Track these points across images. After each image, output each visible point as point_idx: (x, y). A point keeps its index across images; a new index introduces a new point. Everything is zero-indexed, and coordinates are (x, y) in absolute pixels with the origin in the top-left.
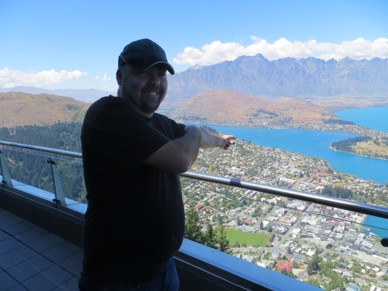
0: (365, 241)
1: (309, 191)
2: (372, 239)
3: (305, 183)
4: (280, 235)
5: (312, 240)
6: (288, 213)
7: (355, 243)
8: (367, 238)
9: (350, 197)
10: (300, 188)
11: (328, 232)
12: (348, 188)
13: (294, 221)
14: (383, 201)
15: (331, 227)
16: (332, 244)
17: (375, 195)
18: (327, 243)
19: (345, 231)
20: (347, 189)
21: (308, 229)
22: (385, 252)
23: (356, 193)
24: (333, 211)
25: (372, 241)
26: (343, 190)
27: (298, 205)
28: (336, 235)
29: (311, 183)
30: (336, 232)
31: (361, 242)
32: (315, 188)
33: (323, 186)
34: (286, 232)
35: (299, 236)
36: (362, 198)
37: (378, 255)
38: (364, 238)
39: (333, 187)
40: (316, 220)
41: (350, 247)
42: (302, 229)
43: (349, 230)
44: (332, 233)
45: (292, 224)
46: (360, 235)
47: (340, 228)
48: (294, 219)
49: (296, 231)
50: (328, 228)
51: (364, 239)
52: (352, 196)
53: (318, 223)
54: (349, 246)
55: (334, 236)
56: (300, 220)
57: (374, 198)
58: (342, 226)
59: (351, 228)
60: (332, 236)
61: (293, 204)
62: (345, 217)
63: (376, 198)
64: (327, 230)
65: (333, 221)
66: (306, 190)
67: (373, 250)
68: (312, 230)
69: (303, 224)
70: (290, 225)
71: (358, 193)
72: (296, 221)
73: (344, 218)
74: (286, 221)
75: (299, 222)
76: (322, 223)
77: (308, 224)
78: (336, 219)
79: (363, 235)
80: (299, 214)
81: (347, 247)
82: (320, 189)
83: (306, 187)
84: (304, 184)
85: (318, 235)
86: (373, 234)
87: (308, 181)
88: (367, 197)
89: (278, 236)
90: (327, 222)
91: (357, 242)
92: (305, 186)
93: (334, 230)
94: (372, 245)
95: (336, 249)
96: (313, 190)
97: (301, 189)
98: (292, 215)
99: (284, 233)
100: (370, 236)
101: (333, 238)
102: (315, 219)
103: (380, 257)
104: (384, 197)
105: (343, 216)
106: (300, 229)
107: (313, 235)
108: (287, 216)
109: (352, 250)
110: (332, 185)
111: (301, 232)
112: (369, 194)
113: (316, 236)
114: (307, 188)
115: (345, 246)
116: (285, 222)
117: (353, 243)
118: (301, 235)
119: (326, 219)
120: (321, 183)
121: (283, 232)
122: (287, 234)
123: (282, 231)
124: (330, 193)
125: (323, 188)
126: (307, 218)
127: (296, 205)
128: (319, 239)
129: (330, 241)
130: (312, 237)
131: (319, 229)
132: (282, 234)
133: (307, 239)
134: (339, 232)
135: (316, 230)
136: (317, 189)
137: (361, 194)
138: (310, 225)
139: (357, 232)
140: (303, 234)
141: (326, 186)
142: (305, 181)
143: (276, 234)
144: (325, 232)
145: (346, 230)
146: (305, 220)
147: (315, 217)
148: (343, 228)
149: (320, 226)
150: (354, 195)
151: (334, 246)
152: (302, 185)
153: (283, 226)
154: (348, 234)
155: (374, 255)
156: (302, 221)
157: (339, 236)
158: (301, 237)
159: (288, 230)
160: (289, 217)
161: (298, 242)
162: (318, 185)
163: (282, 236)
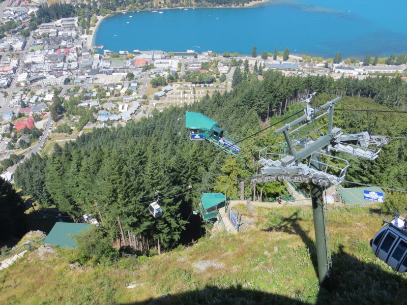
0: (102, 62)
1: (21, 18)
2: (108, 57)
3: (12, 9)
4: (4, 90)
5: (45, 82)
6: (3, 57)
7: (93, 68)
8: (103, 57)
9: (72, 13)
10: (6, 18)
11: (60, 65)
12: (67, 3)
13: (15, 65)
14: (108, 9)
15: (62, 58)
16: (70, 78)
17: (98, 4)
18: (64, 78)
19: (79, 58)
20: (66, 4)
21: (37, 69)
22: (122, 67)
23: (77, 6)
24: (58, 37)
25: (109, 59)
26: (62, 7)
27: (12, 42)
28: (71, 65)
29: (20, 7)
30: (69, 62)
31: (98, 64)
32: (26, 13)
33: (36, 6)
34: (10, 83)
35: (28, 83)
36: (86, 11)
37: (118, 72)
38: (100, 58)
39: (49, 6)
40: (42, 55)
41: (89, 73)
42: (29, 73)
43: (83, 54)
44: (66, 65)
45: (15, 70)
46: (95, 57)
47: (72, 56)
48: (14, 63)
49: (23, 77)
50: (59, 60)
51: (100, 59)
52: (74, 12)
53: (46, 58)
54: (87, 73)
55: (69, 67)
56: (23, 62)
57: (98, 8)
58: (74, 53)
59: (84, 52)
60: (67, 69)
61: (5, 43)
62: (73, 40)
63: (100, 7)
64: (59, 62)
65: (62, 50)
66: (16, 18)
67: (111, 69)
68: (41, 69)
69: (28, 65)
70: (12, 72)
71: (79, 6)
72: (18, 64)
73: (73, 42)
74: (5, 69)
75: (21, 64)
76: (50, 57)
77: (34, 63)
78: (65, 47)
79: (98, 55)
80: (18, 55)
81: (86, 75)
82: (33, 12)
83: (15, 14)
84: (10, 10)
85: (50, 73)
86: (108, 51)
87: (13, 4)
88: (91, 9)
90: (55, 53)
91: (94, 66)
92: (12, 13)
93: (67, 60)
94: (109, 64)
95: (75, 81)
96: (25, 16)
97: (8, 18)
98: (9, 59)
99: (8, 86)
100: (105, 54)
101: (69, 70)
102: (40, 54)
103: (119, 74)
104: (108, 4)
105: (72, 40)
106: (27, 74)
107: (45, 75)
108: (3, 62)
109: (92, 77)
110: (46, 4)
111: (30, 76)
112: (92, 4)
113: (48, 75)
114: (17, 15)
115: (83, 74)
116: (4, 71)
117: (91, 68)
118: (31, 79)
119: (53, 50)
120: (32, 4)
121: (6, 84)
122: (13, 85)
123: (4, 83)
124: (48, 14)
125: (37, 9)
126: (30, 56)
127: (9, 43)
128: (54, 76)
129: (66, 75)
130: (45, 78)
131: (50, 65)
132: (5, 87)
133: (39, 82)
134: (73, 61)
135: (47, 68)
136: (29, 12)
137: (83, 6)
138: (37, 64)
139: (92, 54)
140: (32, 78)
141: (40, 7)
142: (10, 5)
144: (57, 66)
145: (79, 55)
146: (28, 60)
147: (39, 52)
148: (75, 54)
149: (49, 61)
150: (76, 10)
151: (72, 79)
152: (8, 12)
153: (3, 77)
154: (83, 60)
155: (113, 74)
156: (26, 62)
157: (74, 65)
158: (31, 82)
159: (12, 79)
160: (7, 62)
161: (30, 90)
162: (29, 7)
163: (7, 90)
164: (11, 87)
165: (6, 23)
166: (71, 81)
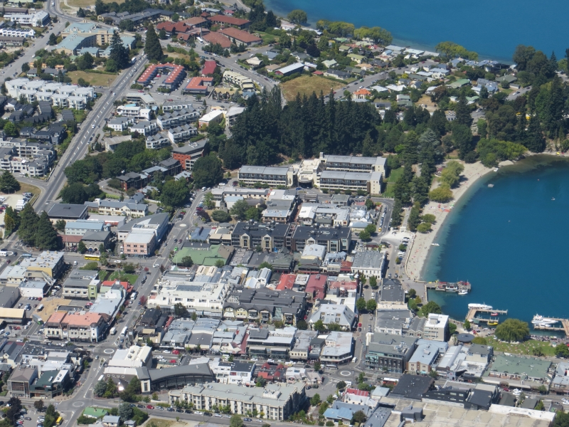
0: (453, 349)
1: (171, 137)
2: (484, 333)
3: (146, 98)
4: (47, 400)
5: (211, 394)
6: (72, 273)
7: (412, 369)
8: (462, 330)
9: (367, 141)
10: (118, 127)
11: (283, 335)
12: (355, 98)
13: (109, 310)
14: (513, 139)
15: (296, 308)
16: (310, 394)
17: (477, 116)
18: (287, 391)
19: (363, 318)
20: (350, 103)
21: (189, 339)
22: (538, 384)
23: (391, 116)
24: (296, 226)
25: (483, 342)
26: (333, 111)
27: (120, 220)
28: (323, 343)
29: (176, 95)
30: (320, 328)
31: (437, 357)
32: (195, 119)
33: (237, 99)
34: (77, 375)
35: (145, 386)
36: (423, 137)
37: (512, 402)
38: (449, 332)
39: (284, 104)
40: (221, 287)
41: (392, 389)
42: (154, 347)
43: (380, 306)
44: (304, 338)
45: (104, 326)
46: (428, 324)
47: (336, 308)
48: (110, 298)
49: (127, 362)
50: (280, 316)
51: (447, 339)
52: (374, 134)
53: (233, 300)
54: (386, 384)
55: (316, 351)
56: (143, 302)
57: (474, 130)
58: (345, 294)
59: (387, 297)
60: (304, 355)
61: (93, 218)
62: (353, 244)
63: (483, 128)
64: (279, 325)
65: (301, 279)
66: (153, 132)
67: (490, 385)
68: (206, 338)
69: (159, 318)
70: (94, 333)
71: (401, 116)
72: (122, 309)
73: (349, 252)
74: (71, 319)
75: (134, 310)
76: (248, 298)
77: (181, 312)
78: (313, 268)
79: (444, 319)
80: (130, 270)
81: (379, 394)
82: (219, 119)
83: (152, 117)
84: (139, 102)
85: (237, 362)
86: (485, 307)
87: (158, 82)
88: (443, 133)
89: (39, 406)
90: (272, 286)
91: (420, 361)
92: (145, 113)
93: (312, 320)
94: (482, 363)
95: (331, 413)
96: (187, 130)
97: (125, 132)
98: (95, 282)
99: (68, 385)
100: (470, 318)
101: (312, 361)
102: (214, 279)
103: (520, 411)
104: (514, 121)
105: (346, 244)
106: (146, 350)
107: (215, 366)
108: (70, 292)
109: (403, 405)
110: (277, 93)
111: (155, 362)
112: (450, 115)
113: (227, 370)
114: (159, 122)
115: (368, 390)
116: (64, 327)
117: (404, 366)
118: (157, 374)
119: (265, 271)
120: (223, 90)
121: (59, 379)
122: (87, 386)
123: (56, 372)
124: (274, 132)
125: (236, 110)
126: (175, 282)
127: (110, 221)
128: (247, 378)
129: (297, 378)
130: (212, 377)
131: (242, 330)
132: (56, 390)
134: (336, 328)
135: (227, 338)
136: (207, 118)
137: (417, 118)
138: (194, 317)
139: (416, 311)
140: (163, 370)
141: (252, 102)
142: (144, 86)
143: (25, 399)
144: (270, 340)
145: (365, 308)
146: (162, 299)
147: (211, 271)
148: (350, 302)
149: (243, 313)
150: (383, 128)
151: (317, 400)
152: (131, 107)
153: (58, 349)
154: (378, 329)
155: (495, 408)
156: (153, 302)
157: (337, 345)
158: (157, 385)
159: (87, 362)
160: (82, 293)
161: (146, 417)
162: (209, 100)
163: (58, 401)
164: (77, 390)
165: (113, 146)
166: (313, 408)
